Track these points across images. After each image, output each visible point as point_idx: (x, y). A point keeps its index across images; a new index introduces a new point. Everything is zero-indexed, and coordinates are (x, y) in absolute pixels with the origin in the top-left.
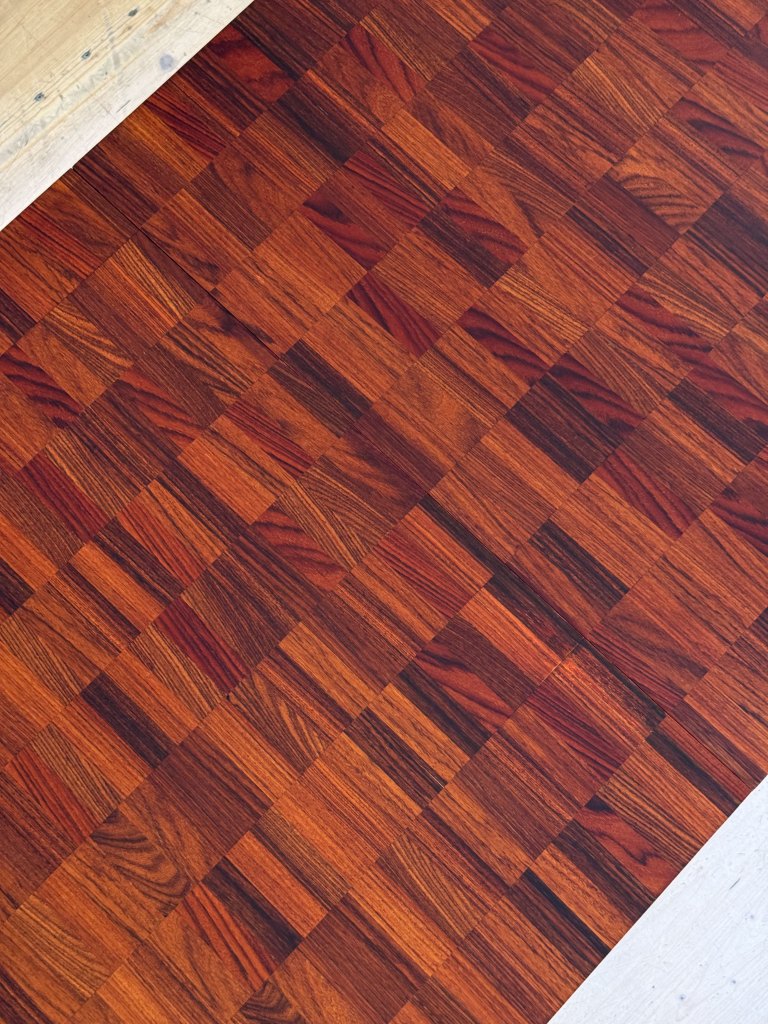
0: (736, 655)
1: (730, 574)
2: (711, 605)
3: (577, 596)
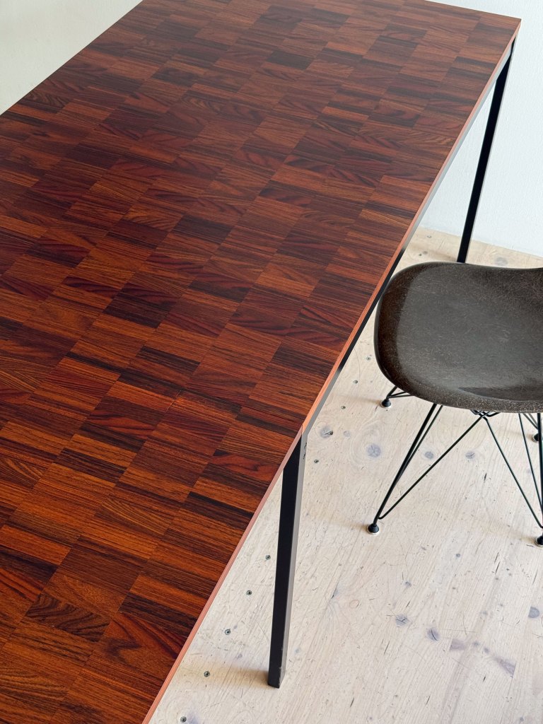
0: (268, 374)
2: (246, 358)
3: (172, 372)
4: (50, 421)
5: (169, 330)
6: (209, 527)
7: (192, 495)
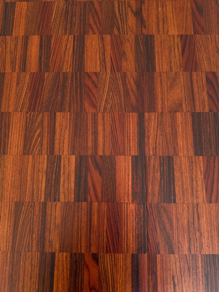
0: (188, 258)
1: (213, 231)
2: (197, 234)
3: (157, 188)
4: (80, 134)
5: (198, 165)
6: (31, 278)
7: (53, 255)
